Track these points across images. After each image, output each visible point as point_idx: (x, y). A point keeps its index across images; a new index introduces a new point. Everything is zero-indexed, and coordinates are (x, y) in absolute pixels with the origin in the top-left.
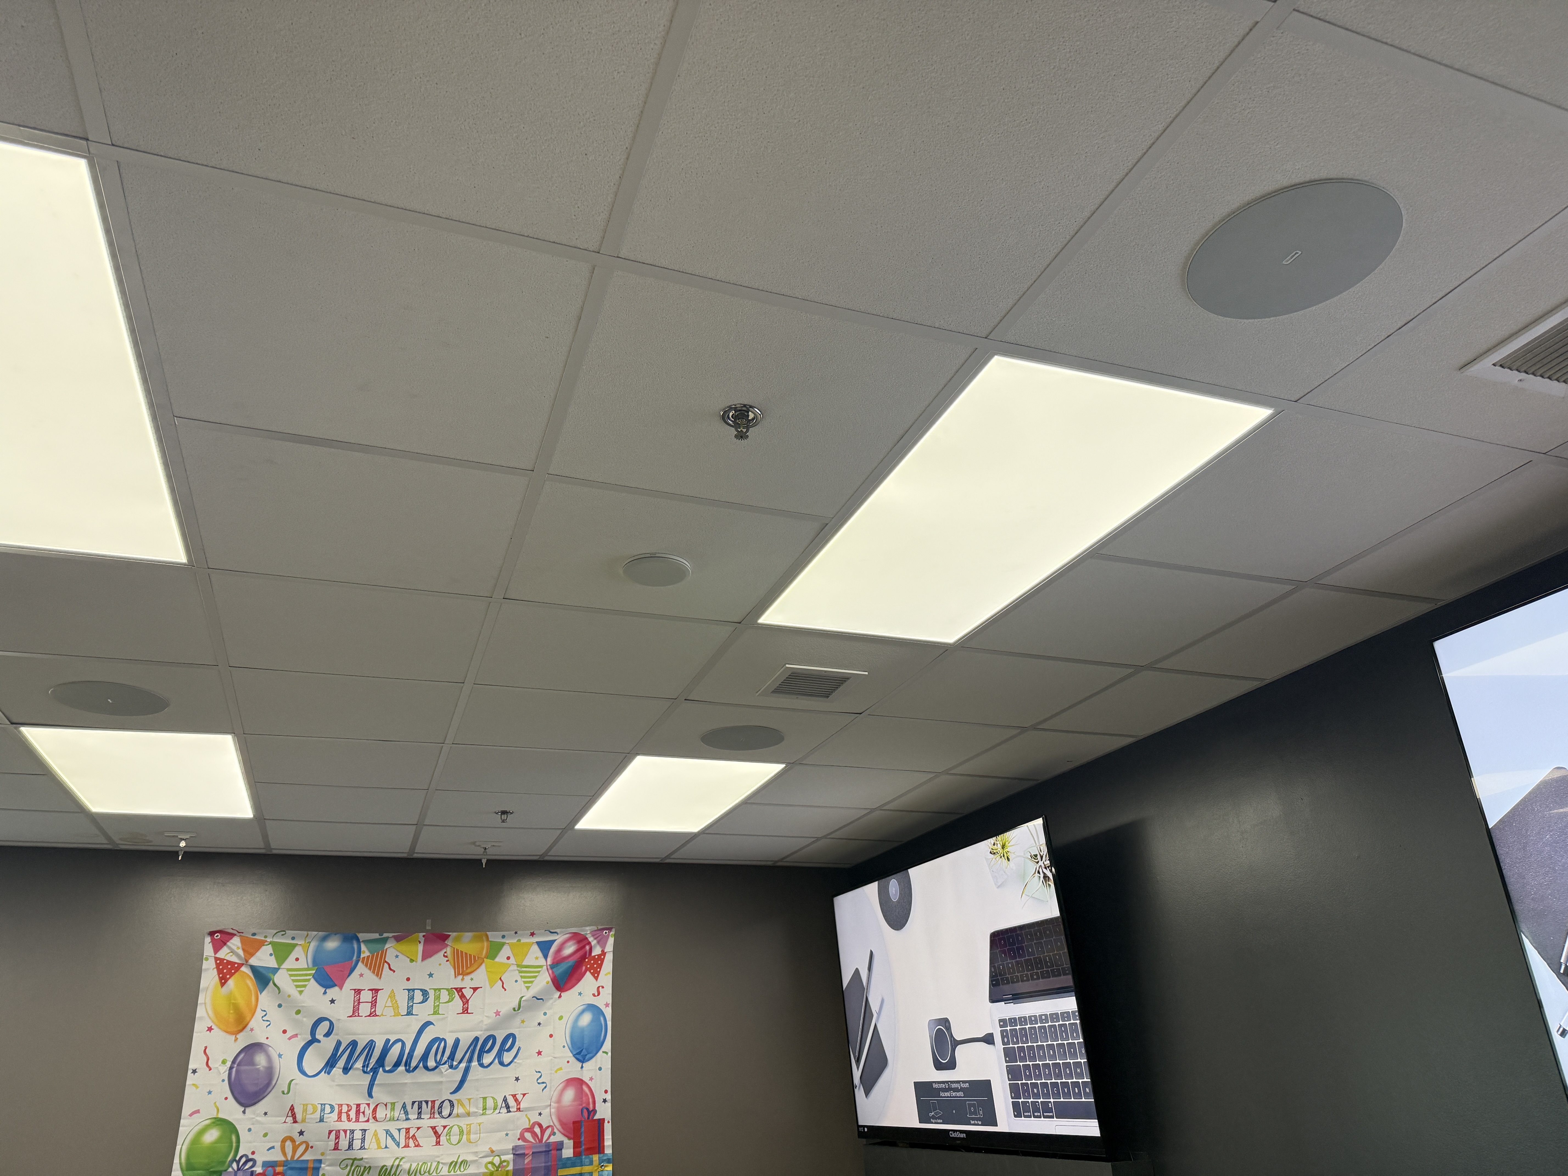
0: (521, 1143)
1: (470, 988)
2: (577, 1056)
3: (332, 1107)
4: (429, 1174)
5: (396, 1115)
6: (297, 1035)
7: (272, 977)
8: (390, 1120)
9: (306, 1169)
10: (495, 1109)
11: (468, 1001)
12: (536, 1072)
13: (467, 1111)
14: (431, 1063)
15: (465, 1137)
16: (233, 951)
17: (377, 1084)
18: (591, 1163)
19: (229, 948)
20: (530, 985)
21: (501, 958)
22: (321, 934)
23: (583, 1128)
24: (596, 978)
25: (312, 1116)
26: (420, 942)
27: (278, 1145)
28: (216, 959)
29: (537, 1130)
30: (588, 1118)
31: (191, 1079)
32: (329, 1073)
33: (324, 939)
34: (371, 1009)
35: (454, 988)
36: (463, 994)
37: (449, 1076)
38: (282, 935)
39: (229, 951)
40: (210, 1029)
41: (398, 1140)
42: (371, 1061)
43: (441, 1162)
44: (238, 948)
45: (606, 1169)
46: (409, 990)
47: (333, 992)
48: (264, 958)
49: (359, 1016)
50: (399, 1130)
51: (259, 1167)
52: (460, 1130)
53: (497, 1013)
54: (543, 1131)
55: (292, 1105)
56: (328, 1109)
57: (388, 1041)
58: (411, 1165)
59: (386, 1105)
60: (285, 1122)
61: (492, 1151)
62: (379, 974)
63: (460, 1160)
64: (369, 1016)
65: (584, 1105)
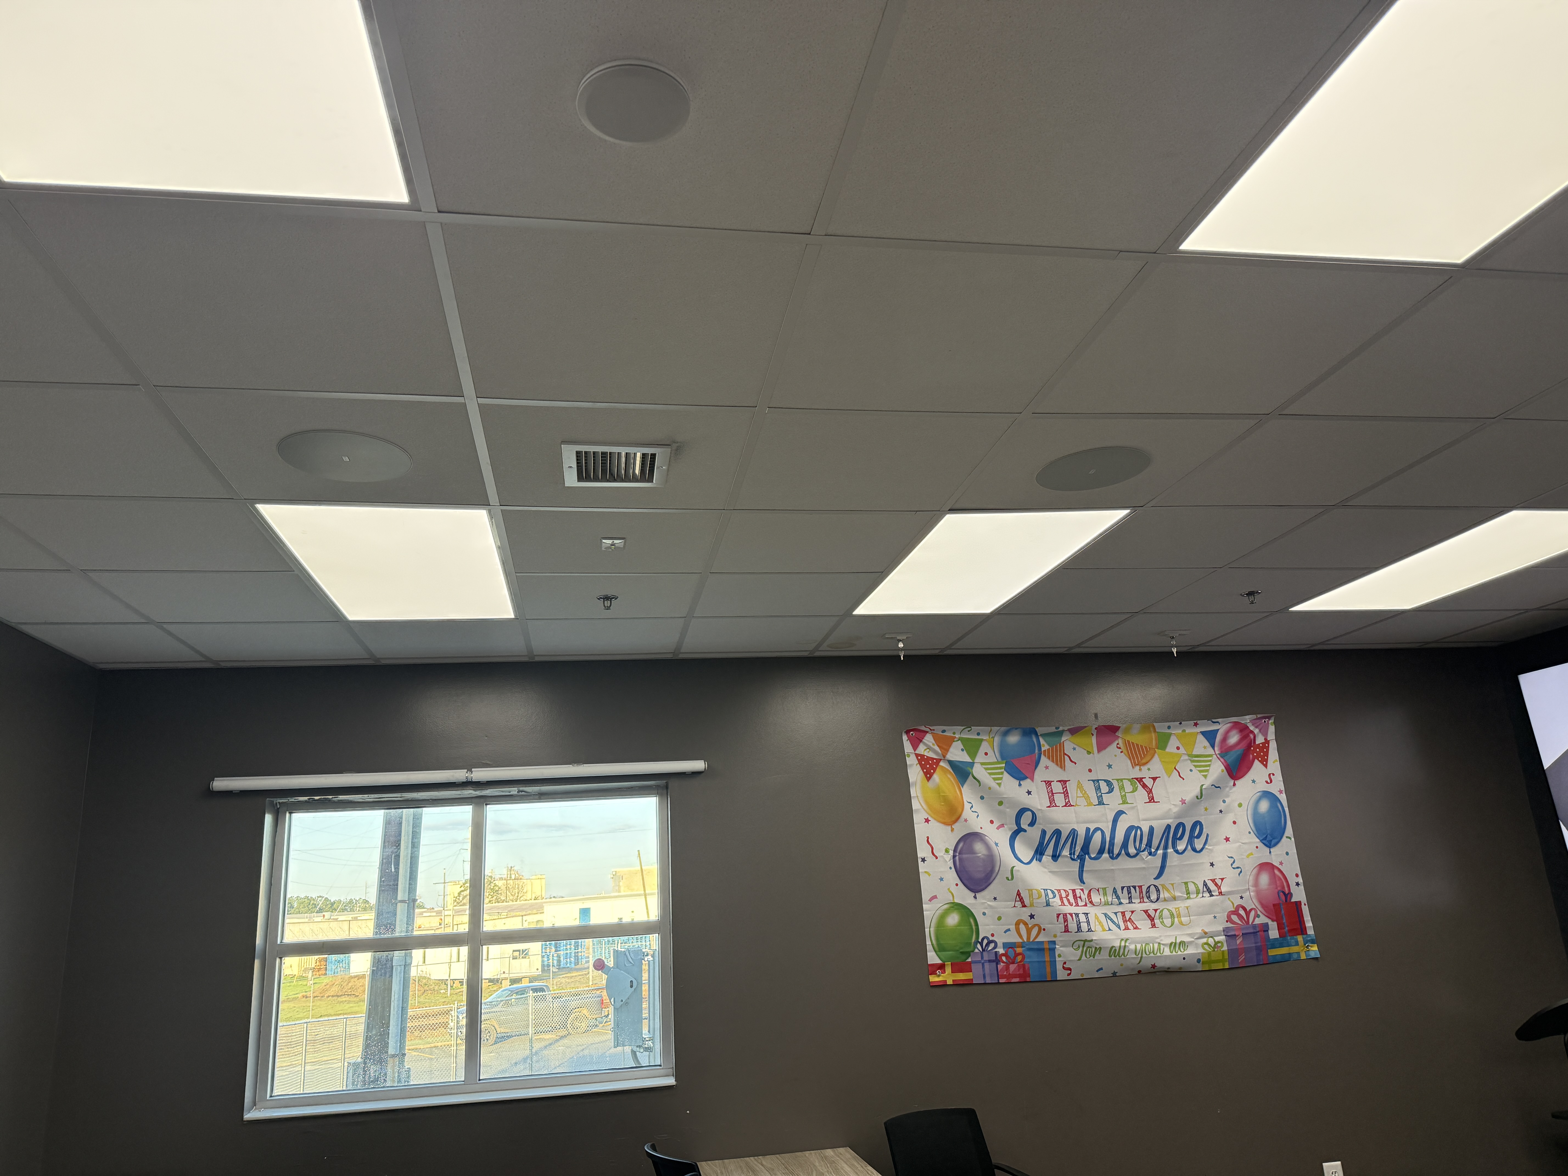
0: (1229, 925)
1: (1149, 778)
2: (1264, 841)
3: (1053, 892)
4: (1154, 954)
5: (1110, 899)
6: (1003, 824)
7: (971, 770)
8: (1105, 904)
9: (1043, 950)
10: (1198, 893)
11: (1151, 790)
12: (1229, 857)
13: (1172, 895)
14: (1132, 851)
15: (1176, 920)
16: (929, 748)
17: (1086, 871)
18: (1297, 944)
19: (925, 744)
20: (1207, 773)
21: (1171, 748)
22: (1003, 729)
23: (1283, 910)
24: (1266, 766)
25: (1038, 901)
26: (1093, 735)
27: (1013, 927)
28: (917, 755)
29: (1242, 912)
30: (1286, 901)
31: (922, 867)
32: (1040, 861)
33: (1006, 734)
34: (1065, 800)
35: (1135, 778)
36: (1144, 783)
37: (1151, 862)
38: (968, 731)
39: (926, 748)
40: (927, 821)
41: (1117, 923)
42: (1076, 849)
43: (1162, 942)
44: (933, 744)
45: (1312, 949)
46: (1093, 781)
47: (1027, 783)
48: (957, 753)
49: (1056, 806)
50: (1116, 913)
51: (1000, 948)
52: (1170, 913)
53: (1183, 802)
54: (1248, 913)
55: (1018, 891)
56: (1051, 895)
57: (1088, 829)
58: (1136, 946)
59: (1098, 890)
60: (1015, 906)
61: (1206, 933)
62: (1062, 766)
63: (1178, 941)
64: (1065, 806)
65: (1279, 888)
